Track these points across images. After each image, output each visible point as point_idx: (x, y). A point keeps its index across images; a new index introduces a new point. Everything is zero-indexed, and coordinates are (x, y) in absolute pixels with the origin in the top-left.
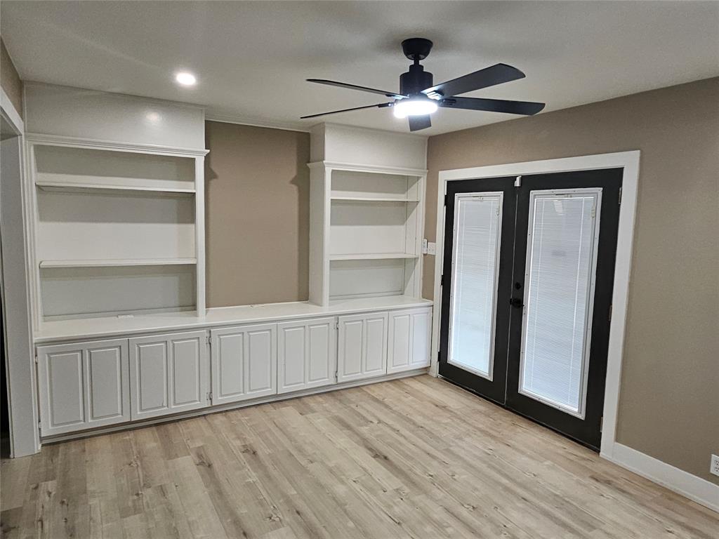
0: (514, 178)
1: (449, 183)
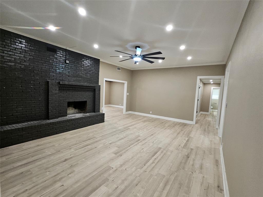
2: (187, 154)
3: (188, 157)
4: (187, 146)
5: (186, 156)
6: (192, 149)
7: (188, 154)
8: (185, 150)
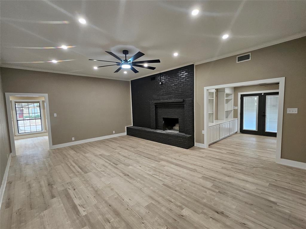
0: (262, 93)
1: (241, 95)
2: (55, 187)
3: (49, 185)
4: (64, 195)
5: (52, 184)
6: (53, 197)
7: (52, 187)
8: (60, 189)
